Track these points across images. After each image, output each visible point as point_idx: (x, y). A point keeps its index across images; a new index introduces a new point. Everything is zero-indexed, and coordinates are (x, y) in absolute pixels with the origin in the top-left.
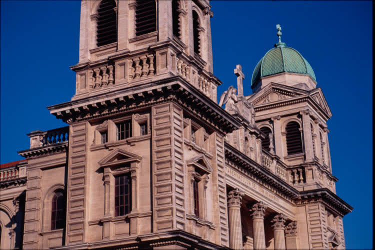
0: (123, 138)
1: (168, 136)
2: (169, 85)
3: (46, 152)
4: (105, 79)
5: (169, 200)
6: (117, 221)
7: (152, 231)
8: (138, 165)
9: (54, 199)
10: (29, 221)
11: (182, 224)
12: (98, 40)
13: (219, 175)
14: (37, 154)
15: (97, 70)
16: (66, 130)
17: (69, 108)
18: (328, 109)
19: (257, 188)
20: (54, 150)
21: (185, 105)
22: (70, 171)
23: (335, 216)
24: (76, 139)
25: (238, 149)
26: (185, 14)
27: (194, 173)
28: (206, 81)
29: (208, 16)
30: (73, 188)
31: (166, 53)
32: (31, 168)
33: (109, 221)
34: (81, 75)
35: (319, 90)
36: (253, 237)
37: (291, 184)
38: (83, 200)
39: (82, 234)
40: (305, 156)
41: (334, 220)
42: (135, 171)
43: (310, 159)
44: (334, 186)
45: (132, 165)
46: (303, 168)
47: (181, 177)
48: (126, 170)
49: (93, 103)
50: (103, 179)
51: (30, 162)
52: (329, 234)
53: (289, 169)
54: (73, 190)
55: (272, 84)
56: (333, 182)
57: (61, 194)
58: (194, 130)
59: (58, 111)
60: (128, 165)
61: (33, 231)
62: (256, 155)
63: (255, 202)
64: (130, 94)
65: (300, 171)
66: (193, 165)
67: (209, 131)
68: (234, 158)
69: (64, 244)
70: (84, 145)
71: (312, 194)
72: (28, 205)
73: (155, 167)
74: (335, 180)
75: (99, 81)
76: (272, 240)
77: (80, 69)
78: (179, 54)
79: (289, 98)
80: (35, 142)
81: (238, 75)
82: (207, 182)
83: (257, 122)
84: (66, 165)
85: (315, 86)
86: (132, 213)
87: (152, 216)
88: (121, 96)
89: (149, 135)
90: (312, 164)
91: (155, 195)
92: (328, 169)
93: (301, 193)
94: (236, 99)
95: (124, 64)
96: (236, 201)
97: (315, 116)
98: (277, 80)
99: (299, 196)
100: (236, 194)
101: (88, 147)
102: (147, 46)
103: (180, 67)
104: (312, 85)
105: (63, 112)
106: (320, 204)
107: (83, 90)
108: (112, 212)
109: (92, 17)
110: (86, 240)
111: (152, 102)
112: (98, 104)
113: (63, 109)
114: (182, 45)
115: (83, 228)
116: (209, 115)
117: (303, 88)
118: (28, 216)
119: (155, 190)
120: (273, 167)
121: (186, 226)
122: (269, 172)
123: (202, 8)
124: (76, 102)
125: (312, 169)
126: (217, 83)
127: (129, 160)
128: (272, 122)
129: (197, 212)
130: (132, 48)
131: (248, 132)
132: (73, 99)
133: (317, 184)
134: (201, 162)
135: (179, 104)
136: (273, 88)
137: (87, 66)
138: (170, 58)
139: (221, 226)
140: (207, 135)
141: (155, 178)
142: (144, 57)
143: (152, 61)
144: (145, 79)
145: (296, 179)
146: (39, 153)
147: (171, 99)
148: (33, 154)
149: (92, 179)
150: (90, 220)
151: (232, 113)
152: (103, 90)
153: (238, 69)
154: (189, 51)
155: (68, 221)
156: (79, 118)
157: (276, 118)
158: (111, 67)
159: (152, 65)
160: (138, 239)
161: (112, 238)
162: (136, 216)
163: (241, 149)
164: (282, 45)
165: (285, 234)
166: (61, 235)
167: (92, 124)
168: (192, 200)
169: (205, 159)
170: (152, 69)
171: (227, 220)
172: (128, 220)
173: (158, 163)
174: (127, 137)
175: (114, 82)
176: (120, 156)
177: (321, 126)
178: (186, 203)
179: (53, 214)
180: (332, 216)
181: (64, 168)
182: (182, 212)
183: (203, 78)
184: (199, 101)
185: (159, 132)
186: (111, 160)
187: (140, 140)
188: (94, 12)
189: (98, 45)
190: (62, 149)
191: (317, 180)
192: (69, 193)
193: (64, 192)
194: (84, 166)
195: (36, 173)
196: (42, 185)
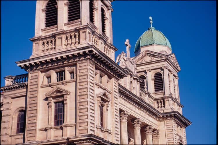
0: (60, 81)
1: (86, 80)
2: (87, 50)
3: (14, 88)
4: (50, 47)
5: (86, 117)
6: (55, 129)
7: (76, 135)
8: (68, 96)
9: (19, 115)
10: (4, 128)
11: (93, 131)
12: (46, 24)
13: (115, 103)
14: (9, 89)
15: (45, 41)
16: (26, 75)
17: (28, 63)
18: (178, 66)
19: (137, 110)
20: (19, 87)
21: (96, 62)
22: (28, 99)
23: (181, 127)
24: (32, 81)
25: (126, 88)
26: (97, 9)
27: (101, 101)
28: (108, 48)
29: (110, 11)
30: (30, 109)
31: (85, 32)
32: (5, 97)
33: (51, 128)
34: (36, 44)
35: (173, 55)
36: (134, 138)
37: (156, 108)
38: (36, 116)
39: (35, 136)
40: (164, 92)
41: (181, 130)
42: (66, 100)
43: (167, 94)
44: (181, 110)
45: (65, 96)
46: (163, 100)
47: (93, 103)
48: (61, 99)
49: (43, 60)
50: (48, 104)
51: (5, 94)
52: (178, 137)
53: (155, 100)
54: (30, 111)
55: (147, 51)
56: (180, 108)
57: (23, 113)
58: (101, 76)
59: (22, 64)
60: (62, 96)
61: (6, 134)
62: (136, 92)
63: (136, 118)
64: (64, 55)
65: (162, 101)
66: (100, 97)
67: (110, 77)
68: (124, 93)
69: (24, 141)
70: (37, 84)
71: (168, 114)
72: (3, 119)
73: (78, 98)
74: (181, 107)
75: (46, 47)
76: (145, 141)
77: (36, 40)
78: (93, 33)
79: (156, 59)
80: (8, 82)
81: (127, 45)
82: (108, 107)
83: (137, 72)
84: (26, 96)
85: (171, 53)
86: (64, 124)
87: (76, 126)
88: (59, 56)
89: (75, 79)
90: (169, 97)
91: (78, 114)
92: (178, 100)
93: (162, 114)
94: (126, 59)
95: (61, 38)
96: (125, 118)
97: (171, 70)
98: (150, 48)
99: (161, 115)
100: (125, 114)
101: (39, 86)
102: (75, 27)
103: (93, 40)
104: (169, 52)
105: (25, 65)
106: (173, 120)
107: (37, 53)
108: (52, 124)
109: (43, 10)
110: (37, 140)
111: (77, 60)
112: (46, 61)
114: (95, 28)
115: (35, 133)
116: (110, 68)
117: (164, 53)
118: (3, 125)
119: (78, 111)
120: (146, 99)
121: (95, 132)
122: (144, 101)
123: (107, 6)
124: (33, 59)
125: (169, 100)
126: (115, 50)
127: (63, 94)
128: (146, 73)
129: (102, 124)
130: (66, 28)
131: (132, 78)
132: (31, 58)
133: (171, 109)
134: (105, 95)
135: (93, 61)
136: (147, 53)
137: (40, 39)
138: (88, 35)
139: (116, 132)
140: (108, 79)
141: (78, 104)
142: (73, 34)
143: (77, 37)
144: (73, 47)
145: (160, 105)
146: (10, 89)
147: (88, 59)
148: (7, 89)
149: (41, 104)
150: (39, 128)
151: (123, 67)
152: (48, 53)
153: (127, 42)
154: (99, 31)
155: (27, 128)
156: (34, 69)
157: (148, 70)
158: (53, 39)
159: (77, 39)
160: (68, 139)
161: (52, 139)
162: (67, 126)
163: (128, 88)
164: (153, 28)
165: (153, 137)
166: (23, 137)
167: (42, 72)
168: (100, 117)
169: (107, 94)
170: (77, 41)
171: (119, 129)
172: (62, 128)
173: (80, 96)
174: (62, 80)
175: (55, 48)
176: (58, 91)
177: (174, 75)
178: (96, 118)
179: (18, 124)
180: (179, 127)
181: (25, 97)
182: (93, 124)
183: (106, 47)
184: (104, 60)
185: (81, 78)
186: (53, 93)
187: (69, 82)
188: (44, 7)
189: (46, 26)
190: (24, 86)
191: (171, 106)
192: (28, 112)
193: (25, 111)
194: (37, 97)
195: (9, 100)
196: (12, 107)
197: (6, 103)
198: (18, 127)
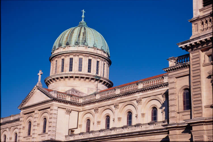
3: (178, 68)
4: (209, 25)
9: (184, 93)
10: (172, 106)
12: (204, 3)
14: (173, 69)
15: (204, 20)
16: (188, 56)
17: (189, 43)
20: (182, 67)
22: (192, 78)
24: (194, 60)
30: (194, 87)
32: (170, 77)
34: (195, 24)
38: (200, 94)
39: (201, 113)
49: (203, 39)
50: (211, 82)
51: (170, 74)
54: (194, 89)
57: (188, 91)
59: (183, 46)
61: (174, 111)
69: (191, 118)
70: (199, 63)
72: (170, 97)
75: (205, 26)
77: (194, 21)
80: (172, 63)
84: (189, 75)
101: (201, 64)
105: (186, 46)
107: (196, 33)
110: (204, 116)
112: (206, 40)
113: (185, 44)
115: (202, 110)
118: (170, 103)
124: (193, 40)
132: (191, 38)
137: (198, 19)
146: (174, 69)
148: (171, 70)
149: (205, 82)
150: (205, 105)
152: (208, 32)
155: (193, 106)
156: (195, 49)
158: (212, 18)
166: (190, 113)
167: (202, 51)
179: (184, 102)
181: (188, 76)
189: (204, 6)
190: (186, 66)
192: (192, 90)
193: (189, 90)
194: (199, 75)
195: (173, 80)
196: (177, 86)
197: (171, 83)
198: (184, 104)
